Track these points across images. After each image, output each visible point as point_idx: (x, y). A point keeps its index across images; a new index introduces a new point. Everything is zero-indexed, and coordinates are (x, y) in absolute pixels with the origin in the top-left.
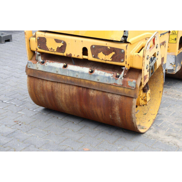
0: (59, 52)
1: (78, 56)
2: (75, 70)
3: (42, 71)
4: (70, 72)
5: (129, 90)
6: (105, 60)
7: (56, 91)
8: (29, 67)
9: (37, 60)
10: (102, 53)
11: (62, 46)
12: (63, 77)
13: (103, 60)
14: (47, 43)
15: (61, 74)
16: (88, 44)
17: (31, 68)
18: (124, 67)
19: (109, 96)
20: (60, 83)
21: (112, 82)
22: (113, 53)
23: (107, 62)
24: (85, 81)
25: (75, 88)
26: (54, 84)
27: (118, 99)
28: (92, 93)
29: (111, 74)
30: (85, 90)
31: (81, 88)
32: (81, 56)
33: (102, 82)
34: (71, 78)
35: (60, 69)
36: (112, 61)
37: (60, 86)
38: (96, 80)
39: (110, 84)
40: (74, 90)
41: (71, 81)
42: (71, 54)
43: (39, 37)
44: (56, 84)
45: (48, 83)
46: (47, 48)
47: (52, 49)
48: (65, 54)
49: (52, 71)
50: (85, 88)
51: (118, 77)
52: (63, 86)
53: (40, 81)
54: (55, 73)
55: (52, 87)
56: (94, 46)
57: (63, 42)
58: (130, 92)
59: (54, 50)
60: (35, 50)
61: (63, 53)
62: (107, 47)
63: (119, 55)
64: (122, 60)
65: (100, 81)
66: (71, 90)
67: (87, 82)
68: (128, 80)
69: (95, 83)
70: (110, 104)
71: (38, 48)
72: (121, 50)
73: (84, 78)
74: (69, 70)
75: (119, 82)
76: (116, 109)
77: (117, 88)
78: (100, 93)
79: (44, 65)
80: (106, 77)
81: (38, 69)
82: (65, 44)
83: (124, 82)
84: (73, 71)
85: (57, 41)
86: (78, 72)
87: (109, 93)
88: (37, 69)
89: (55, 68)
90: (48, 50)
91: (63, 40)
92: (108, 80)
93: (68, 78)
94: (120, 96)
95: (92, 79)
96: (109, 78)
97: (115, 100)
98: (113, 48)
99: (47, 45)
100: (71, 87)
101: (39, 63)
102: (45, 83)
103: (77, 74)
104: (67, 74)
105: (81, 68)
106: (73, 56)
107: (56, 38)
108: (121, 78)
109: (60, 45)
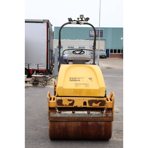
0: (70, 106)
1: (81, 106)
2: (80, 113)
3: (60, 117)
4: (77, 115)
5: (109, 118)
6: (96, 106)
7: (68, 126)
8: (51, 116)
9: (56, 112)
10: (94, 103)
11: (72, 103)
12: (73, 118)
13: (95, 106)
14: (63, 102)
15: (72, 116)
16: (87, 100)
17: (53, 116)
18: (105, 108)
19: (99, 123)
20: (70, 121)
21: (100, 116)
22: (100, 102)
23: (97, 107)
24: (86, 118)
25: (80, 123)
26: (67, 123)
27: (104, 124)
28: (89, 123)
29: (99, 112)
30: (85, 123)
31: (83, 122)
32: (83, 106)
33: (95, 117)
34: (78, 118)
35: (71, 114)
36: (100, 106)
37: (71, 123)
38: (92, 116)
39: (100, 117)
40: (79, 124)
41: (78, 119)
42: (77, 106)
43: (58, 100)
44: (68, 122)
45: (63, 123)
46: (63, 105)
47: (66, 104)
48: (73, 106)
49: (66, 116)
50: (85, 121)
51: (103, 113)
52: (73, 123)
53: (58, 123)
54: (68, 116)
55: (66, 125)
56: (90, 101)
57: (73, 100)
58: (109, 119)
59: (67, 105)
60: (55, 106)
61: (72, 106)
62: (97, 100)
63: (103, 103)
64: (105, 105)
65: (94, 117)
66: (77, 124)
67: (87, 118)
68: (108, 113)
69: (91, 118)
70: (100, 127)
71: (57, 105)
72: (104, 101)
73: (86, 116)
74: (76, 114)
75: (104, 115)
76: (103, 129)
77: (103, 118)
78: (94, 122)
79: (61, 114)
80: (97, 114)
81: (58, 116)
82: (74, 101)
83: (106, 115)
84: (79, 114)
85: (69, 100)
86: (82, 114)
87: (99, 121)
88: (56, 116)
89: (68, 114)
90: (64, 106)
91: (73, 99)
92: (98, 115)
93: (76, 118)
94: (104, 122)
95: (90, 116)
96: (99, 114)
97: (102, 125)
98: (100, 100)
99: (63, 103)
100: (77, 122)
101: (57, 113)
102: (61, 123)
103: (81, 115)
104: (76, 116)
105: (82, 112)
106: (78, 106)
107: (69, 99)
108: (105, 113)
109: (71, 102)
